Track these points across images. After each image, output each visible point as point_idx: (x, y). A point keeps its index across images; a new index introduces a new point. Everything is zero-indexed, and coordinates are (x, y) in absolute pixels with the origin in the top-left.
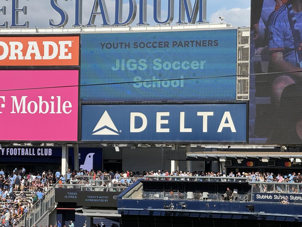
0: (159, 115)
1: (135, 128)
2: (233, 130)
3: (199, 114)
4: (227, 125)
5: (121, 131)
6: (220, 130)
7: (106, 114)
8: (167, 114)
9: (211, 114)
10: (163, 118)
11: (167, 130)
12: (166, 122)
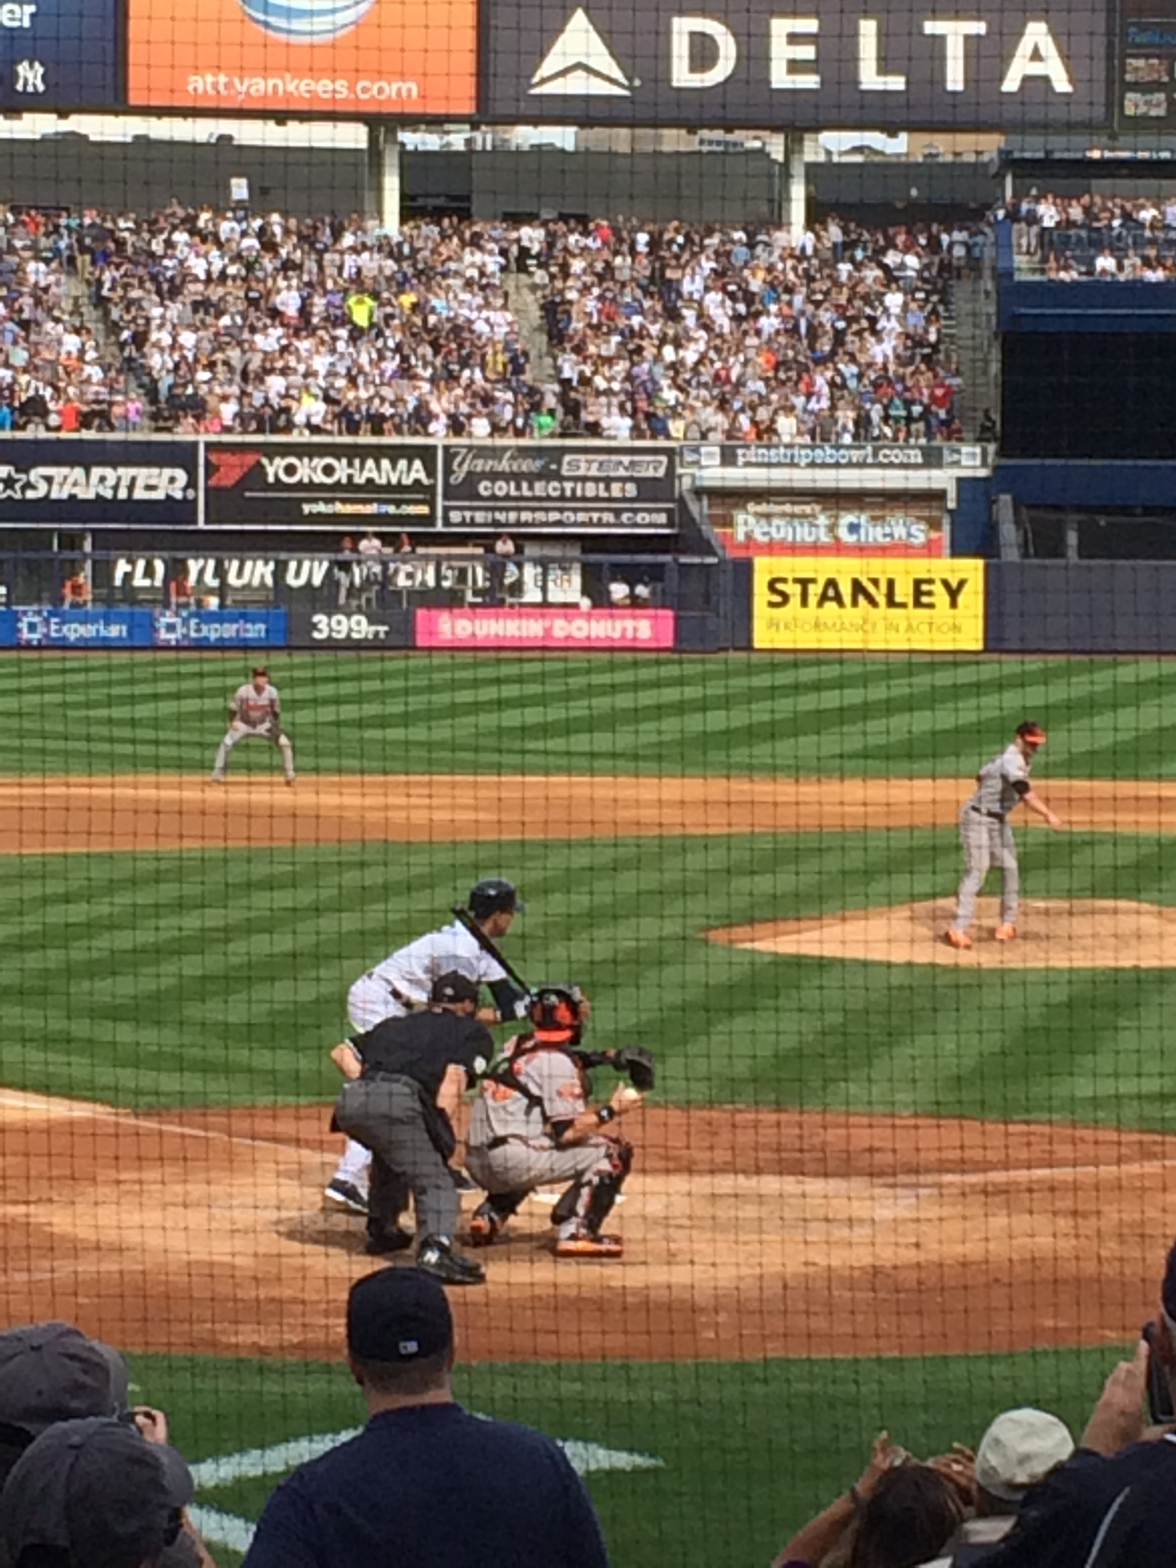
0: (780, 27)
1: (693, 69)
2: (1062, 84)
3: (931, 27)
4: (1036, 69)
5: (637, 83)
6: (1011, 84)
7: (579, 19)
8: (810, 25)
9: (979, 28)
10: (794, 38)
11: (810, 81)
12: (807, 52)
